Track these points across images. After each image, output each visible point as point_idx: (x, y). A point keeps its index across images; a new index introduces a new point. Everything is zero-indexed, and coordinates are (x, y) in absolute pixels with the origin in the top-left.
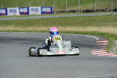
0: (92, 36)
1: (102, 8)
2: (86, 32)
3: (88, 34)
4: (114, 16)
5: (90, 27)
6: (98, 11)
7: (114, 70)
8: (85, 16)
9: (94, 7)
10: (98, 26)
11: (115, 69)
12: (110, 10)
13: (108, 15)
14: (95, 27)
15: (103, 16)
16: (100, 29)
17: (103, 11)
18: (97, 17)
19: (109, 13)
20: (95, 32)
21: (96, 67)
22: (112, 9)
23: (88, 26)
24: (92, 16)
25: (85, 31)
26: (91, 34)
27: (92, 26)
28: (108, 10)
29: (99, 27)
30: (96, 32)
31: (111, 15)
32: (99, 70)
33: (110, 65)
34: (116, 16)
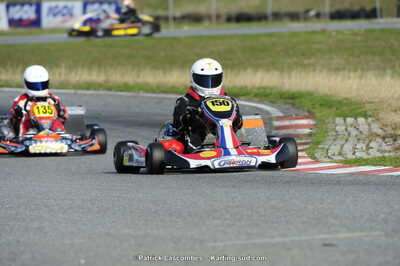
0: (258, 102)
1: (292, 9)
3: (244, 95)
4: (334, 34)
5: (249, 71)
6: (277, 16)
7: (331, 220)
8: (235, 36)
9: (264, 2)
10: (277, 69)
11: (335, 218)
12: (318, 15)
13: (314, 32)
14: (267, 70)
15: (295, 34)
16: (286, 79)
17: (294, 17)
18: (275, 40)
19: (317, 26)
20: (268, 91)
21: (272, 208)
22: (327, 9)
23: (245, 69)
24: (256, 36)
25: (235, 87)
26: (256, 95)
27: (256, 68)
28: (312, 13)
29: (282, 71)
30: (270, 88)
31: (323, 31)
32: (283, 219)
33: (321, 204)
34: (340, 37)
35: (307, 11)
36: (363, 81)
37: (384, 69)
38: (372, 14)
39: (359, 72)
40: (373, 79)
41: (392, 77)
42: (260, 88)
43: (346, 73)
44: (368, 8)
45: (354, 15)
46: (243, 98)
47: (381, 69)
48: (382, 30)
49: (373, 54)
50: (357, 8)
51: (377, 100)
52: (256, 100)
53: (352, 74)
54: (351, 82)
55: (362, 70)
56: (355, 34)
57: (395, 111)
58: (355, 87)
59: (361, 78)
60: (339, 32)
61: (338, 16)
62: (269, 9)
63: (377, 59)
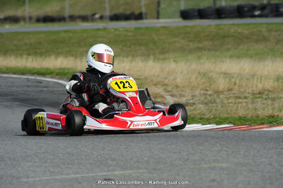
0: (59, 79)
1: (83, 13)
2: (43, 71)
3: (49, 74)
4: (113, 30)
5: (53, 57)
6: (73, 18)
7: (110, 162)
8: (42, 32)
9: (63, 8)
10: (72, 55)
11: (113, 160)
12: (101, 18)
13: (98, 30)
14: (66, 57)
15: (85, 31)
16: (79, 63)
17: (84, 18)
18: (70, 35)
19: (101, 25)
20: (66, 71)
21: (69, 154)
22: (108, 13)
23: (50, 55)
24: (58, 32)
25: (42, 68)
26: (57, 74)
27: (58, 55)
28: (97, 16)
29: (76, 57)
30: (68, 69)
31: (105, 29)
32: (76, 161)
33: (103, 150)
34: (117, 33)
35: (94, 15)
36: (133, 64)
37: (149, 56)
38: (139, 17)
39: (130, 58)
40: (140, 62)
41: (154, 61)
42: (60, 69)
43: (121, 58)
44: (137, 12)
45: (127, 18)
46: (48, 76)
47: (146, 56)
48: (147, 28)
49: (140, 45)
50: (128, 12)
51: (143, 77)
52: (57, 77)
53: (125, 59)
54: (124, 64)
55: (133, 56)
56: (127, 31)
57: (155, 85)
58: (127, 68)
59: (131, 62)
60: (116, 30)
61: (115, 18)
62: (67, 13)
63: (143, 48)
